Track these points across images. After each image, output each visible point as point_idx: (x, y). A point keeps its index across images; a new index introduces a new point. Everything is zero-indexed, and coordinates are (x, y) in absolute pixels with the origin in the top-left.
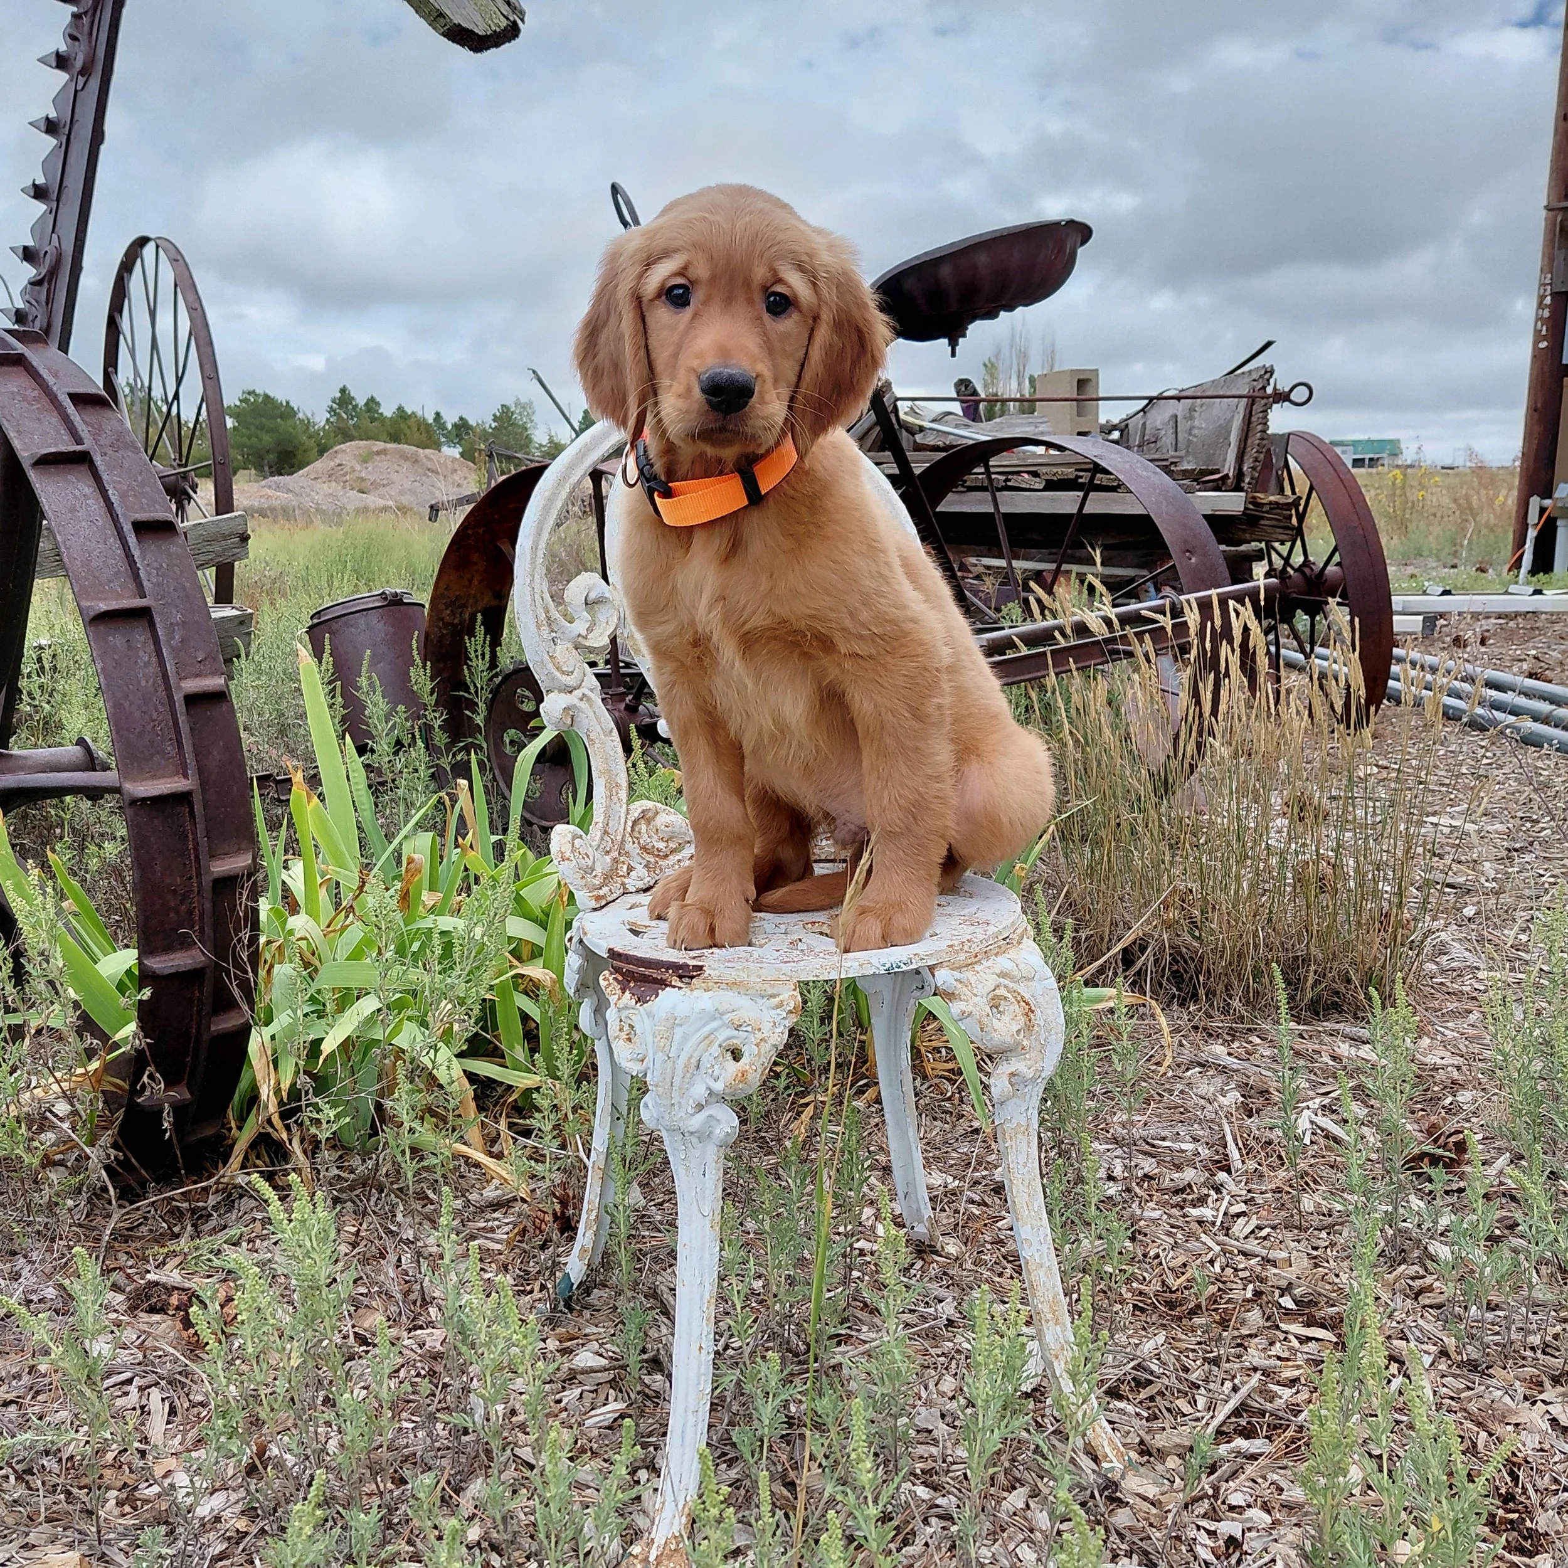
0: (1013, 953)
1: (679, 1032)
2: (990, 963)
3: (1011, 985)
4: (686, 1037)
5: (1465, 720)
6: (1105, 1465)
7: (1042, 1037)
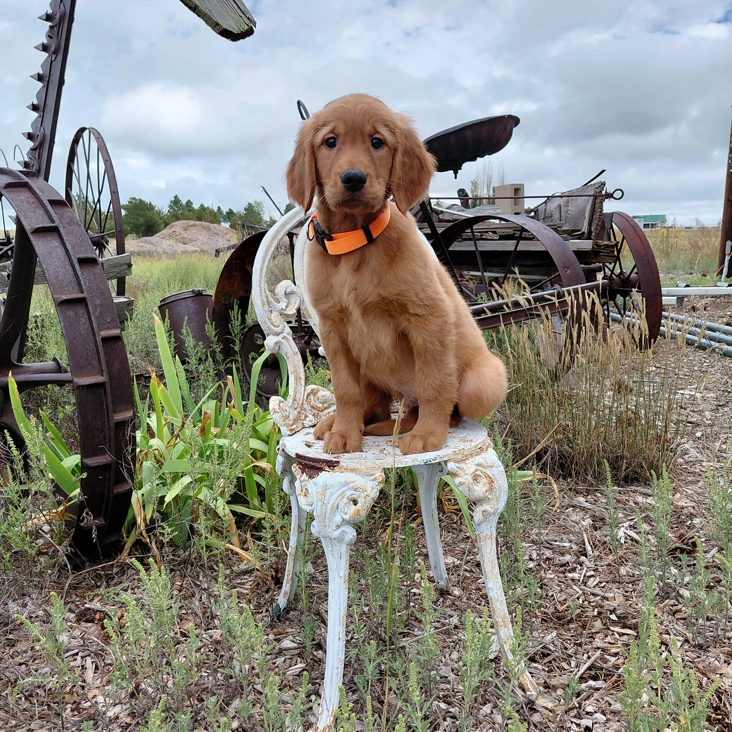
0: (483, 455)
1: (328, 492)
2: (473, 459)
3: (483, 470)
4: (331, 495)
5: (696, 345)
6: (528, 693)
7: (497, 494)
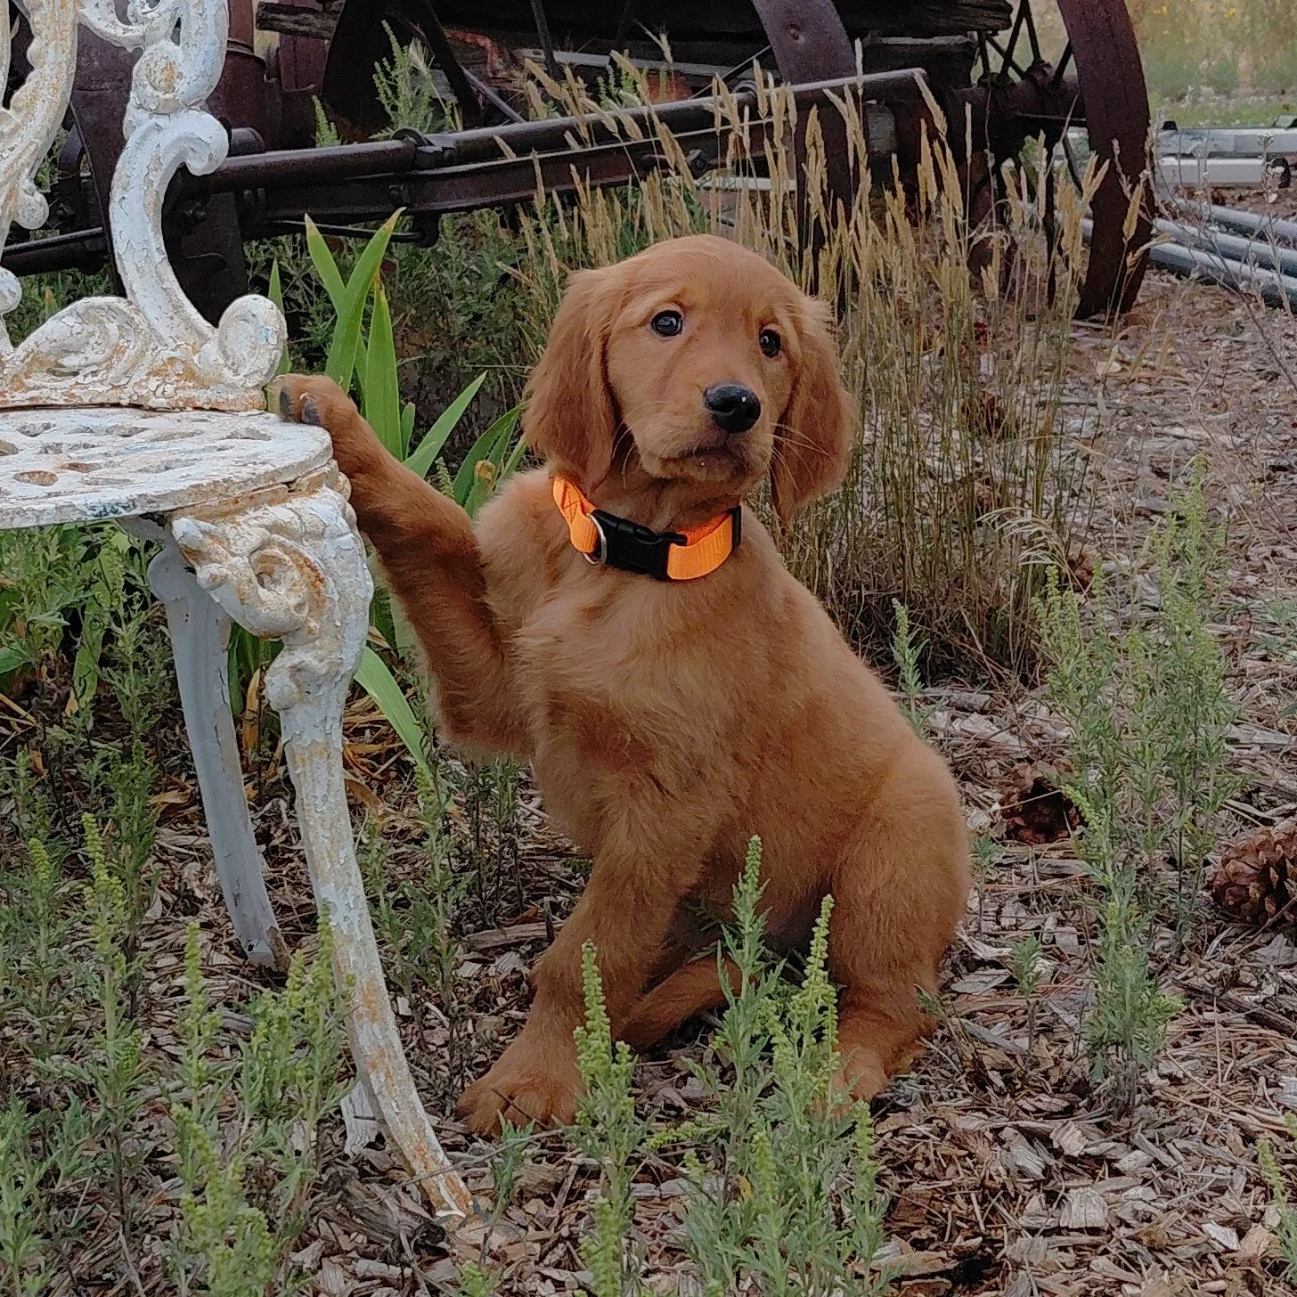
0: (296, 503)
2: (259, 513)
3: (289, 543)
5: (1194, 275)
6: (440, 1214)
7: (338, 616)
